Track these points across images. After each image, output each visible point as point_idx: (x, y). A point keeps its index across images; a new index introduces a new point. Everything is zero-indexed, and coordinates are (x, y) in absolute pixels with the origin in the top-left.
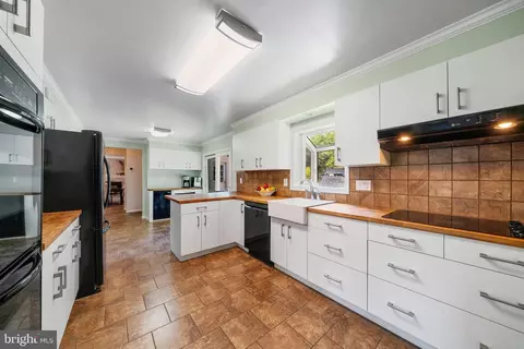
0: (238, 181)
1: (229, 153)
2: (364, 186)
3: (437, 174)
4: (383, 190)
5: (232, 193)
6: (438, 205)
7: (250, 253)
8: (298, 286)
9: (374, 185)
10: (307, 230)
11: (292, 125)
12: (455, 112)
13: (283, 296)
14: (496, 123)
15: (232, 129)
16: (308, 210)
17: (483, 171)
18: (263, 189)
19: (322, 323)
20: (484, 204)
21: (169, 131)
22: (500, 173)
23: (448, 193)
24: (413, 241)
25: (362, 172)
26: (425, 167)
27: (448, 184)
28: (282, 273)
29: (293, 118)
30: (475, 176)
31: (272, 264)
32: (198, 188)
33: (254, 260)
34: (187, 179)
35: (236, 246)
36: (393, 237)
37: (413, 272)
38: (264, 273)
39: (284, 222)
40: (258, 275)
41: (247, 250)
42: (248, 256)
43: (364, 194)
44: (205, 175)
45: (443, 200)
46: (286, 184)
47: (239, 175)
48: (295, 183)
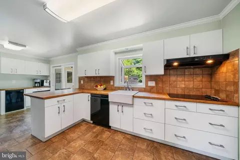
0: (80, 82)
1: (73, 66)
2: (152, 84)
3: (180, 79)
4: (160, 85)
5: (75, 89)
6: (180, 90)
7: (94, 123)
8: (128, 136)
9: (156, 83)
10: (133, 107)
11: (116, 53)
12: (192, 55)
13: (123, 145)
14: (207, 61)
15: (77, 51)
16: (133, 96)
17: (194, 78)
18: (99, 87)
19: (149, 154)
20: (194, 90)
21: (25, 46)
22: (199, 79)
23: (183, 86)
24: (185, 107)
25: (150, 78)
26: (176, 76)
27: (183, 82)
28: (116, 131)
29: (118, 50)
30: (192, 80)
31: (110, 127)
32: (47, 87)
33: (98, 127)
34: (38, 81)
35: (84, 121)
36: (176, 106)
37: (185, 120)
38: (107, 134)
39: (118, 104)
40: (104, 136)
41: (92, 122)
42: (93, 125)
43: (152, 87)
44: (52, 79)
45: (182, 89)
46: (112, 83)
47: (80, 79)
48: (118, 83)
